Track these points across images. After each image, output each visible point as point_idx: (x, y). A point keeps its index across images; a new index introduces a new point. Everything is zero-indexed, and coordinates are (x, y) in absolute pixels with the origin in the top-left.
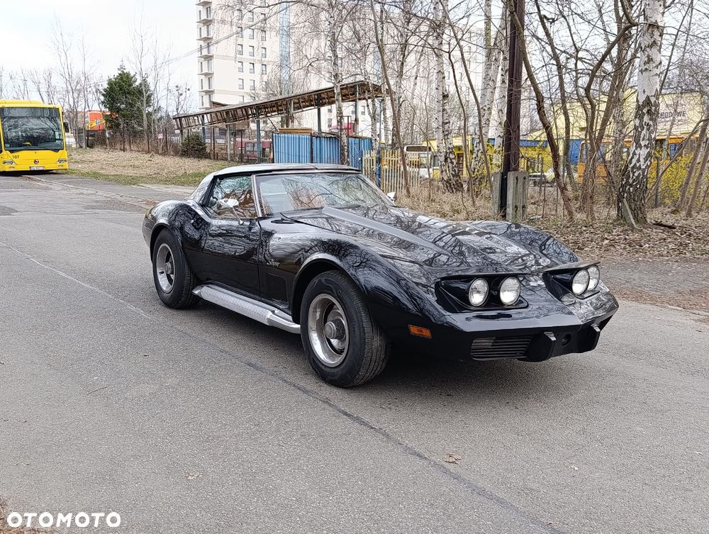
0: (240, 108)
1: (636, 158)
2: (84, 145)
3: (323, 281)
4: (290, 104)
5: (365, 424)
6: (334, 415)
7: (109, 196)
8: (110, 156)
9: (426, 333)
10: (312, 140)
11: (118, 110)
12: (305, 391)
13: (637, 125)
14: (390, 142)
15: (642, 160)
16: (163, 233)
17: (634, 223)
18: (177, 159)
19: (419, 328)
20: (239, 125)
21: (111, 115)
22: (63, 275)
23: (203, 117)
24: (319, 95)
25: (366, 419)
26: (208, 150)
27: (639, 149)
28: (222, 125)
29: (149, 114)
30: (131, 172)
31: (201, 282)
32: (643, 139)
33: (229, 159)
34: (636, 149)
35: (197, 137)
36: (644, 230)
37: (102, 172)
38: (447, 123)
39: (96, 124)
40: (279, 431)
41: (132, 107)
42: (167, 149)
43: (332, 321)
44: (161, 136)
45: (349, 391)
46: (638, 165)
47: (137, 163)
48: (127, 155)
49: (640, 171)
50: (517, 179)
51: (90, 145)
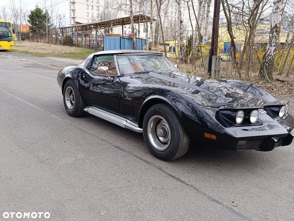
0: (88, 25)
1: (270, 51)
2: (20, 39)
3: (157, 108)
4: (111, 24)
5: (184, 182)
6: (166, 177)
7: (34, 62)
8: (32, 44)
9: (214, 137)
10: (120, 39)
11: (36, 25)
12: (148, 163)
13: (271, 36)
14: (154, 41)
15: (272, 52)
16: (69, 82)
17: (268, 79)
18: (61, 46)
19: (210, 135)
20: (88, 32)
21: (32, 27)
22: (19, 99)
23: (72, 28)
24: (123, 20)
25: (183, 179)
26: (74, 43)
27: (271, 47)
28: (80, 32)
29: (49, 26)
30: (41, 51)
31: (87, 105)
32: (273, 43)
33: (84, 47)
34: (270, 47)
35: (70, 37)
36: (273, 82)
37: (29, 51)
38: (182, 34)
39: (25, 30)
40: (140, 186)
41: (41, 23)
42: (57, 42)
43: (161, 128)
44: (54, 36)
45: (169, 163)
46: (270, 54)
47: (44, 48)
48: (40, 44)
49: (271, 57)
50: (216, 59)
51: (23, 39)
